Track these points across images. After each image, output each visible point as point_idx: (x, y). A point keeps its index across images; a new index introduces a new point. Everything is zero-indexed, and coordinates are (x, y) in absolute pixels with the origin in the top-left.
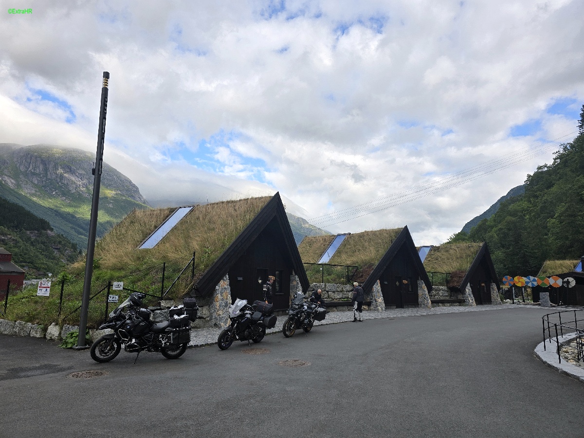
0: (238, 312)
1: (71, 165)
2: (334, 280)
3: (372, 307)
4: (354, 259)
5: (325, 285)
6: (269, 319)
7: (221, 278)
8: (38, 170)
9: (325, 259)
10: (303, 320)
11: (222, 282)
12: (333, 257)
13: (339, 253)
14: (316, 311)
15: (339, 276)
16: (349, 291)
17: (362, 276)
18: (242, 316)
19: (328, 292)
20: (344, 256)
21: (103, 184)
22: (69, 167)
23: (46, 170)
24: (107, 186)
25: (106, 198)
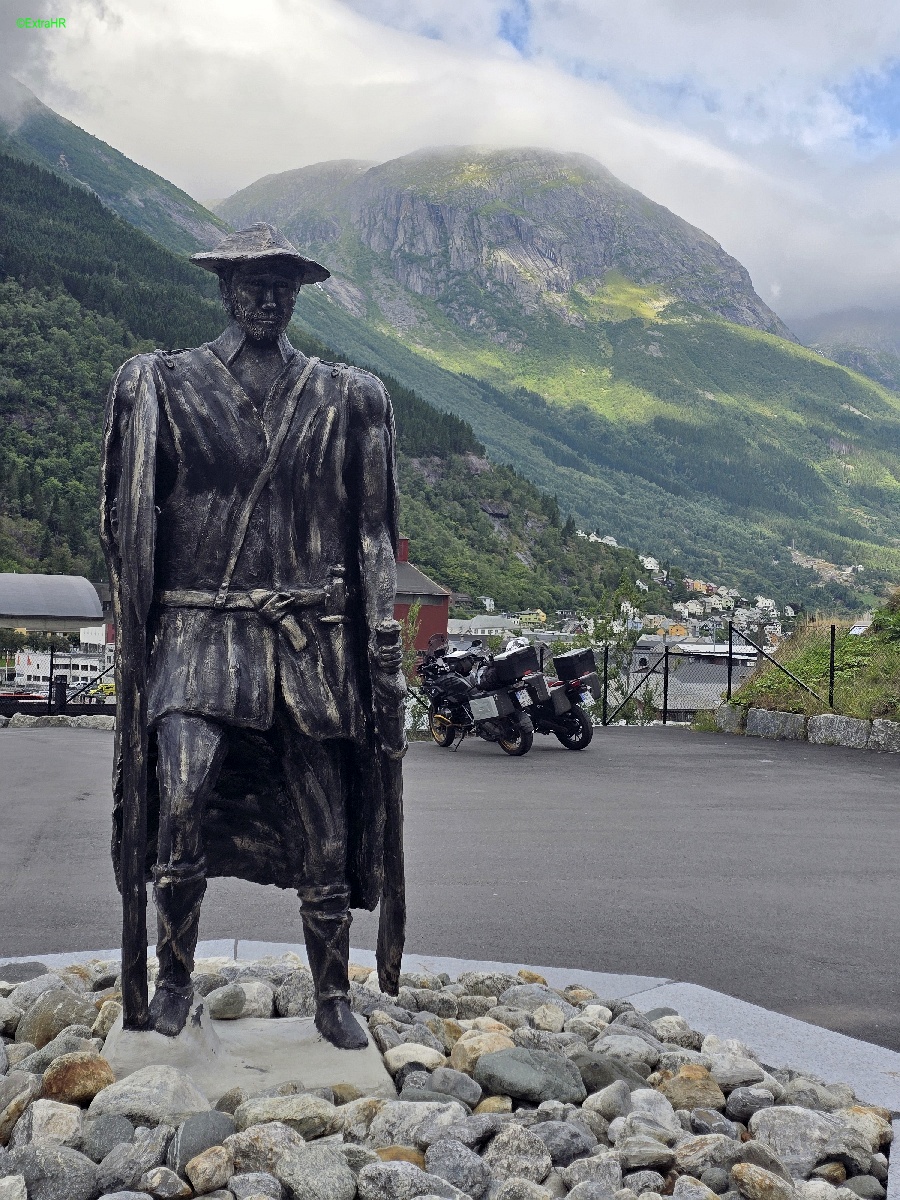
1: (518, 213)
8: (421, 244)
21: (625, 269)
22: (515, 225)
23: (444, 239)
24: (639, 276)
25: (637, 322)
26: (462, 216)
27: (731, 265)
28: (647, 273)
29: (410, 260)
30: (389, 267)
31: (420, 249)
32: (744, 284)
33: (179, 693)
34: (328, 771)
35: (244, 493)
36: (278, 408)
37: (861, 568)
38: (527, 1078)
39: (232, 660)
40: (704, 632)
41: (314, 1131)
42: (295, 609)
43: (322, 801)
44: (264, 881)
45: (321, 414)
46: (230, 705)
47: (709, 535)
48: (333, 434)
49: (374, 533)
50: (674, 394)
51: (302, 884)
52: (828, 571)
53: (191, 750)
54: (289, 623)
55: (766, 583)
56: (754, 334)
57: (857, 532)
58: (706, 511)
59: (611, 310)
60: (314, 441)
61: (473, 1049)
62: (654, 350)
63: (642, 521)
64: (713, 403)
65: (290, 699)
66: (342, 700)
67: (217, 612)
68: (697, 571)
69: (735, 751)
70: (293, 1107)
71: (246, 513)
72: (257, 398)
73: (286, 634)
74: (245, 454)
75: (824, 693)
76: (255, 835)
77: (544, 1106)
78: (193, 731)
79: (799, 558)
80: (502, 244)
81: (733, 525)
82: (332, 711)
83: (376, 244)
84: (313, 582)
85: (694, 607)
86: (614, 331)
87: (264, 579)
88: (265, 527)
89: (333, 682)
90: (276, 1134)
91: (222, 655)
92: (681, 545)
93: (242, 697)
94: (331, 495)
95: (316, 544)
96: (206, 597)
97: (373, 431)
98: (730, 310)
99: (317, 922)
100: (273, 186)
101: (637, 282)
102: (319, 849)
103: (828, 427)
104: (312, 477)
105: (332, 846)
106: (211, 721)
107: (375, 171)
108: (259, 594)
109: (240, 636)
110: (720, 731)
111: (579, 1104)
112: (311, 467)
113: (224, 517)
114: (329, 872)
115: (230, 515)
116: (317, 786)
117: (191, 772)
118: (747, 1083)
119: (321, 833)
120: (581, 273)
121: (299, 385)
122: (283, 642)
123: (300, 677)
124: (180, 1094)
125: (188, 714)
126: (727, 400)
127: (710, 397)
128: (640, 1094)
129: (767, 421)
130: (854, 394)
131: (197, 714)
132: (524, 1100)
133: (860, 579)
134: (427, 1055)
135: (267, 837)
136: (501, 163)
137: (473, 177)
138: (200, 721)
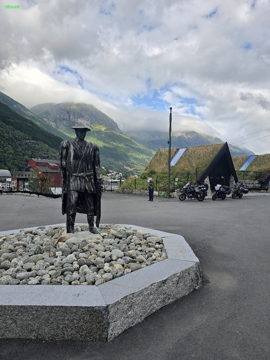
0: (219, 189)
1: (81, 113)
2: (249, 179)
3: (268, 191)
4: (260, 168)
5: (245, 181)
6: (228, 191)
7: (206, 177)
8: (65, 117)
9: (243, 168)
10: (240, 193)
11: (206, 179)
12: (248, 167)
13: (251, 165)
14: (244, 190)
15: (252, 177)
16: (256, 184)
17: (264, 176)
18: (220, 190)
19: (246, 184)
20: (254, 167)
21: (99, 123)
22: (81, 114)
23: (69, 117)
24: (101, 124)
25: (101, 131)
26: (72, 113)
27: (115, 123)
28: (102, 124)
29: (64, 119)
30: (60, 120)
31: (65, 118)
32: (117, 126)
33: (72, 187)
34: (91, 198)
35: (80, 160)
36: (84, 148)
37: (134, 169)
38: (120, 236)
39: (79, 183)
40: (112, 178)
41: (97, 243)
42: (87, 176)
43: (91, 202)
44: (81, 213)
45: (90, 149)
46: (79, 189)
47: (112, 164)
48: (92, 151)
49: (97, 166)
50: (106, 142)
51: (87, 213)
52: (129, 169)
53: (74, 195)
54: (86, 178)
55: (121, 171)
56: (118, 134)
57: (134, 164)
58: (112, 160)
59: (96, 129)
60: (89, 153)
61: (112, 233)
62: (103, 135)
63: (102, 161)
64: (112, 144)
65: (87, 188)
66: (93, 188)
67: (76, 176)
68: (110, 169)
69: (123, 195)
70: (94, 241)
71: (80, 163)
72: (81, 147)
73: (86, 179)
74: (80, 154)
75: (134, 187)
76: (80, 207)
77: (123, 239)
78: (74, 192)
79: (125, 167)
80: (79, 118)
81: (116, 162)
82: (92, 190)
83: (58, 116)
84: (89, 172)
85: (110, 174)
86: (97, 132)
87: (83, 172)
88: (83, 165)
89: (92, 186)
90: (93, 244)
91: (78, 182)
92: (108, 165)
93: (81, 188)
94: (91, 160)
95: (89, 167)
96: (75, 174)
97: (97, 152)
98: (115, 130)
99: (90, 218)
100: (40, 106)
101: (100, 125)
102: (90, 208)
103: (129, 148)
104: (89, 158)
105: (92, 208)
106: (76, 191)
107: (58, 105)
108: (82, 174)
109: (80, 179)
110: (120, 192)
111: (127, 238)
112: (89, 156)
113: (77, 163)
114: (91, 211)
115: (78, 163)
116: (90, 200)
117: (75, 198)
118: (145, 235)
119: (90, 206)
120: (92, 123)
121: (87, 145)
122: (86, 181)
123: (88, 185)
124: (77, 240)
125: (73, 190)
126: (115, 144)
127: (112, 143)
128: (134, 237)
129: (121, 147)
130: (132, 143)
131: (75, 190)
132: (120, 238)
133: (134, 170)
134: (106, 234)
135: (81, 207)
136: (78, 105)
137: (74, 107)
138: (75, 191)
